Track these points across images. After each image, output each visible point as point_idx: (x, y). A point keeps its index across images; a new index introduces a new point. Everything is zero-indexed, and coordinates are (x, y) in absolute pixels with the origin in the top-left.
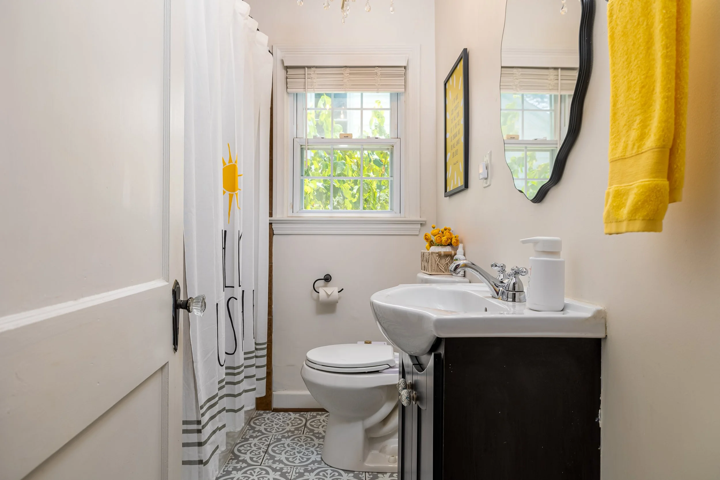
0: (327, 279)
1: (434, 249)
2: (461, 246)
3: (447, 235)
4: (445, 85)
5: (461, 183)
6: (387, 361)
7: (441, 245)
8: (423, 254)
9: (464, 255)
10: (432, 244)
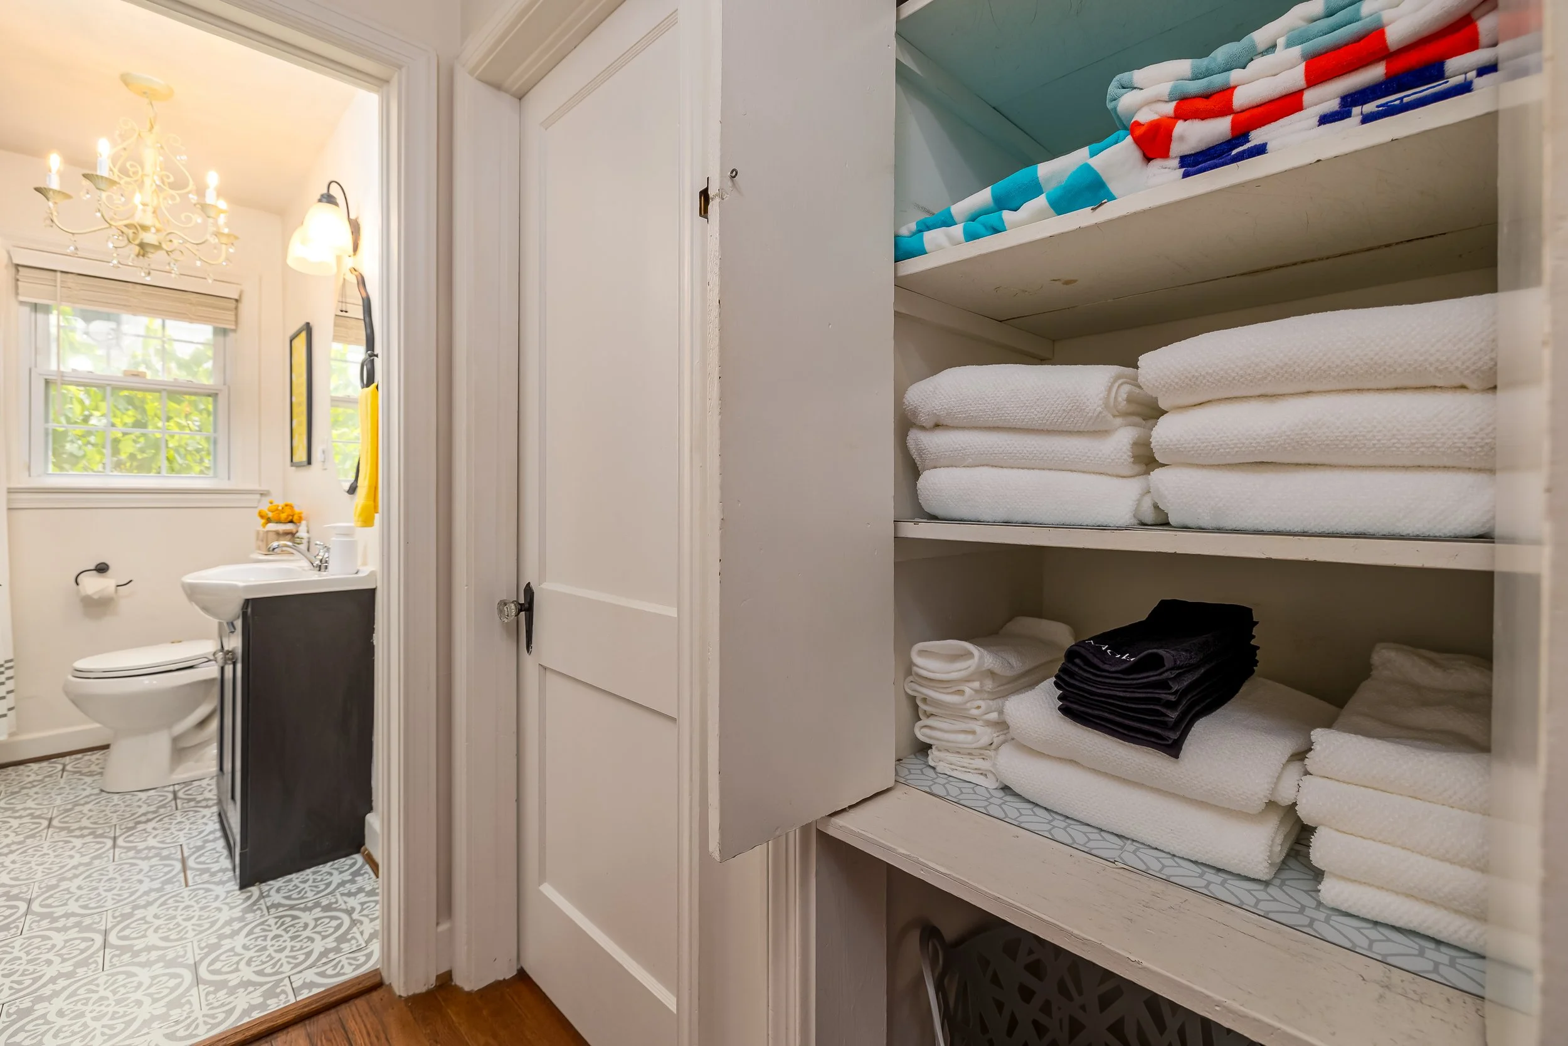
0: (102, 569)
1: (272, 527)
2: (304, 523)
3: (288, 511)
4: (291, 341)
5: (304, 458)
6: (205, 654)
7: (279, 522)
8: (258, 533)
9: (308, 532)
10: (269, 521)
